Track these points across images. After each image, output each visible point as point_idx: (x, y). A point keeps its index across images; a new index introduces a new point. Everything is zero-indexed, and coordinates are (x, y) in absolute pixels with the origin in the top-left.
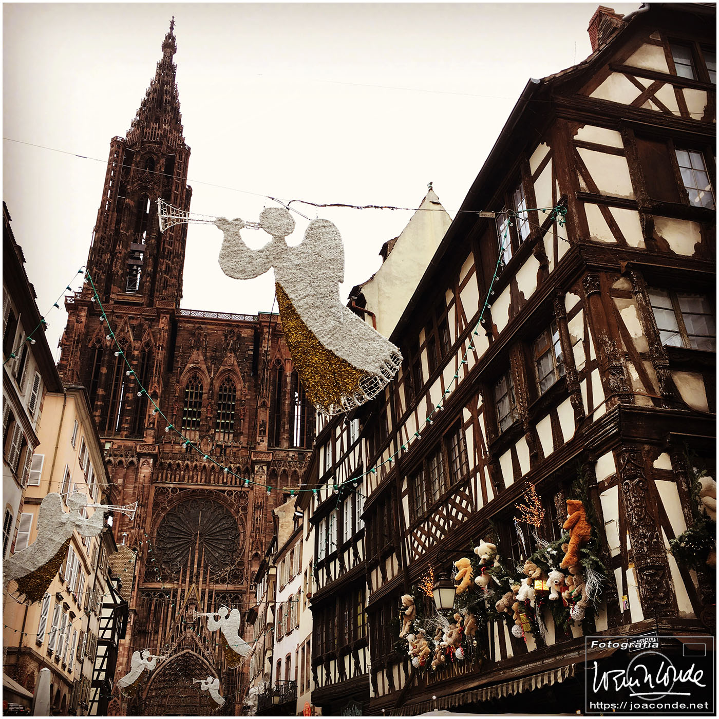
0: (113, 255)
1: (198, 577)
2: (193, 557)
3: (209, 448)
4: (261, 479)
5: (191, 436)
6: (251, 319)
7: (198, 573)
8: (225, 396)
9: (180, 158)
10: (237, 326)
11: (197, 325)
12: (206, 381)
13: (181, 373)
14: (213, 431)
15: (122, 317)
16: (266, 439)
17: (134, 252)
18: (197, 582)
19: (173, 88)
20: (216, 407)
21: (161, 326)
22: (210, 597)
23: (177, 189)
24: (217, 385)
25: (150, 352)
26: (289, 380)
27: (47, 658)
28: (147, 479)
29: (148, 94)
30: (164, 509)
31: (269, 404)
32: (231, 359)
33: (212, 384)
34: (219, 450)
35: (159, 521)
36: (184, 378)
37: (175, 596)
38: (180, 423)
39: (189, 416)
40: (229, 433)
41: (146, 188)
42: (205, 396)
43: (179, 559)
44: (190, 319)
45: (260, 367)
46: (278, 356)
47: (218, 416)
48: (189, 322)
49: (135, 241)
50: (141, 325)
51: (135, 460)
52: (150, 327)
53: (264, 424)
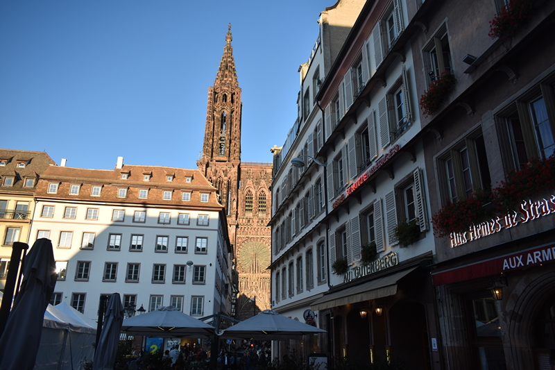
2: (253, 263)
3: (257, 220)
5: (249, 215)
7: (255, 269)
8: (262, 199)
12: (253, 192)
13: (243, 190)
14: (258, 213)
15: (219, 167)
18: (256, 273)
20: (258, 203)
22: (261, 279)
24: (258, 194)
25: (231, 182)
28: (234, 234)
29: (222, 63)
30: (241, 245)
32: (263, 182)
33: (256, 194)
34: (261, 220)
35: (240, 249)
36: (245, 192)
37: (247, 279)
38: (245, 210)
39: (248, 207)
40: (264, 213)
41: (224, 109)
42: (254, 199)
43: (248, 264)
47: (259, 206)
48: (245, 168)
50: (226, 170)
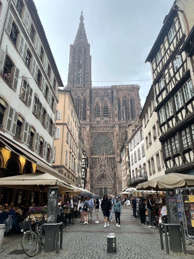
0: (74, 75)
1: (104, 154)
2: (102, 149)
3: (103, 121)
4: (117, 128)
5: (98, 119)
6: (110, 87)
7: (104, 153)
8: (106, 109)
9: (88, 47)
10: (107, 90)
11: (97, 91)
12: (100, 105)
13: (94, 103)
14: (103, 117)
15: (78, 91)
16: (117, 118)
17: (79, 74)
18: (104, 155)
19: (84, 30)
20: (103, 111)
21: (87, 92)
22: (107, 159)
23: (88, 56)
25: (86, 99)
26: (122, 102)
27: (69, 169)
28: (89, 130)
29: (78, 32)
30: (93, 138)
31: (117, 109)
32: (106, 99)
33: (102, 105)
34: (105, 122)
35: (93, 140)
36: (95, 105)
37: (98, 159)
38: (95, 116)
39: (97, 114)
40: (107, 118)
41: (80, 57)
42: (100, 109)
43: (99, 150)
44: (95, 89)
45: (114, 100)
46: (118, 96)
47: (104, 113)
48: (94, 90)
49: (79, 71)
50: (83, 92)
51: (85, 126)
52: (85, 92)
53: (116, 114)
